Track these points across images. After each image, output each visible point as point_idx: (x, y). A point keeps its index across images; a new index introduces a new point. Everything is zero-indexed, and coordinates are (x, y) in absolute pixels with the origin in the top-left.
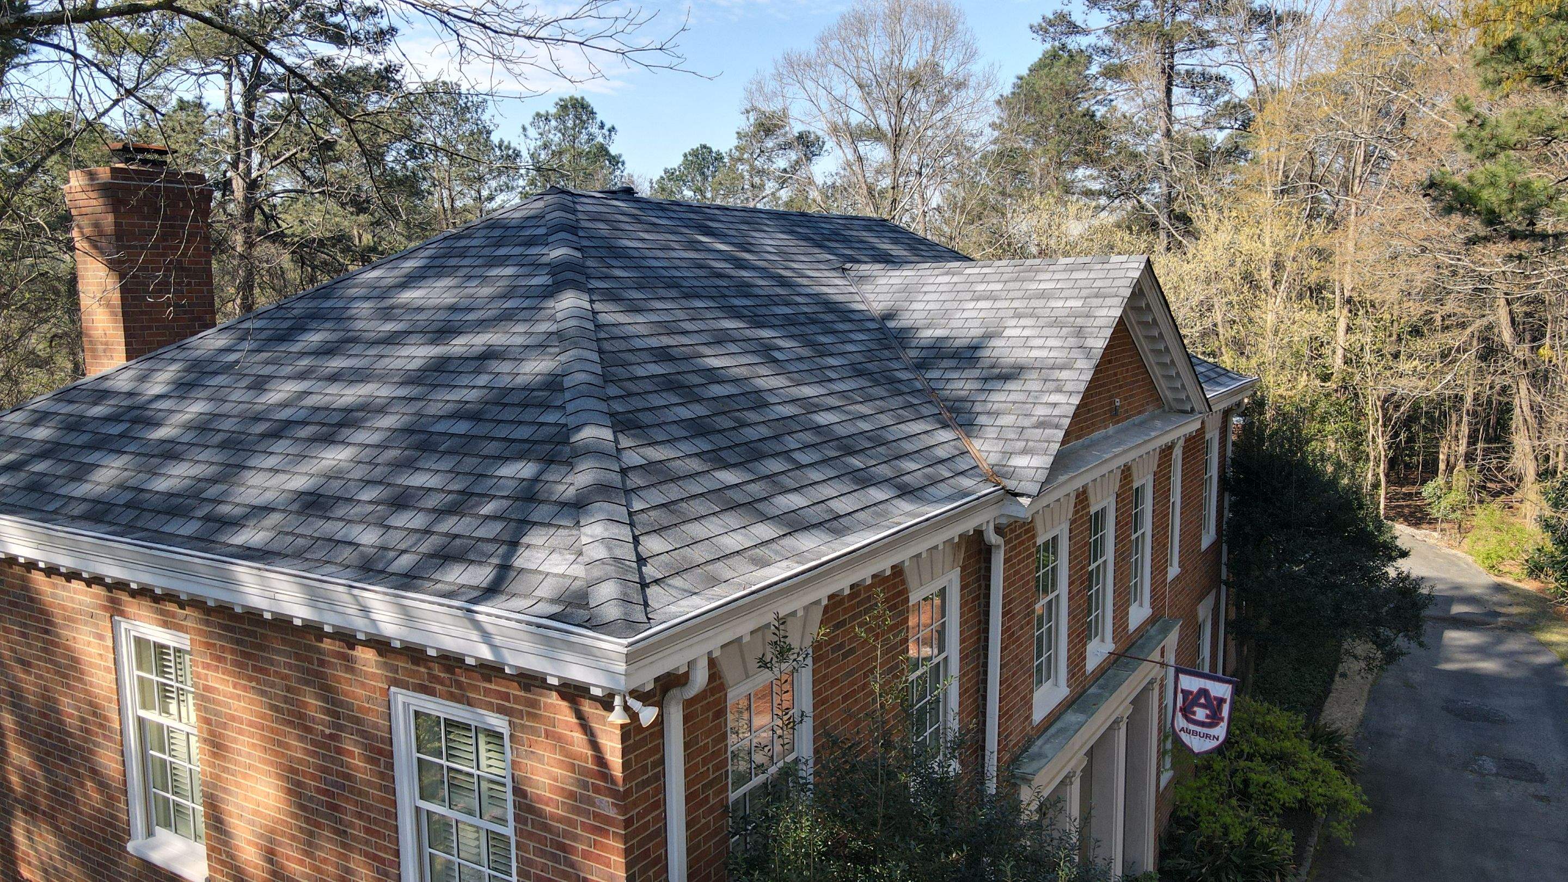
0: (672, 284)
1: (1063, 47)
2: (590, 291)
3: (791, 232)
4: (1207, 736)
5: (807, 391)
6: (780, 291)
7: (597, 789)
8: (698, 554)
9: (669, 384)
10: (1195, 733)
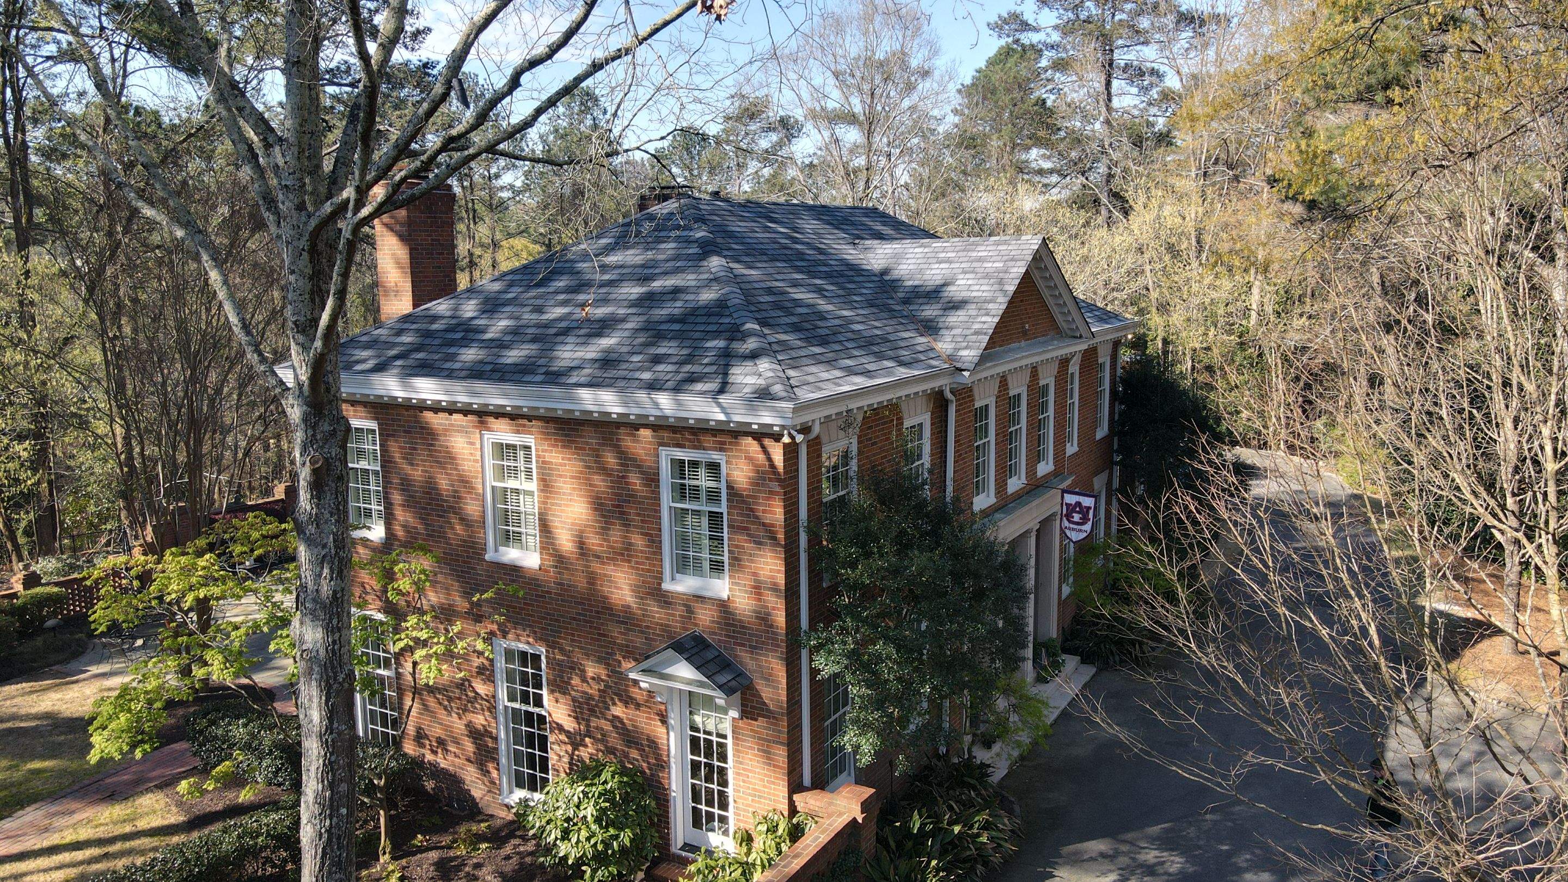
0: (763, 253)
1: (1017, 41)
2: (725, 257)
3: (819, 219)
4: (1080, 531)
5: (845, 313)
6: (821, 257)
7: (770, 480)
8: (810, 379)
9: (777, 306)
10: (1073, 529)
